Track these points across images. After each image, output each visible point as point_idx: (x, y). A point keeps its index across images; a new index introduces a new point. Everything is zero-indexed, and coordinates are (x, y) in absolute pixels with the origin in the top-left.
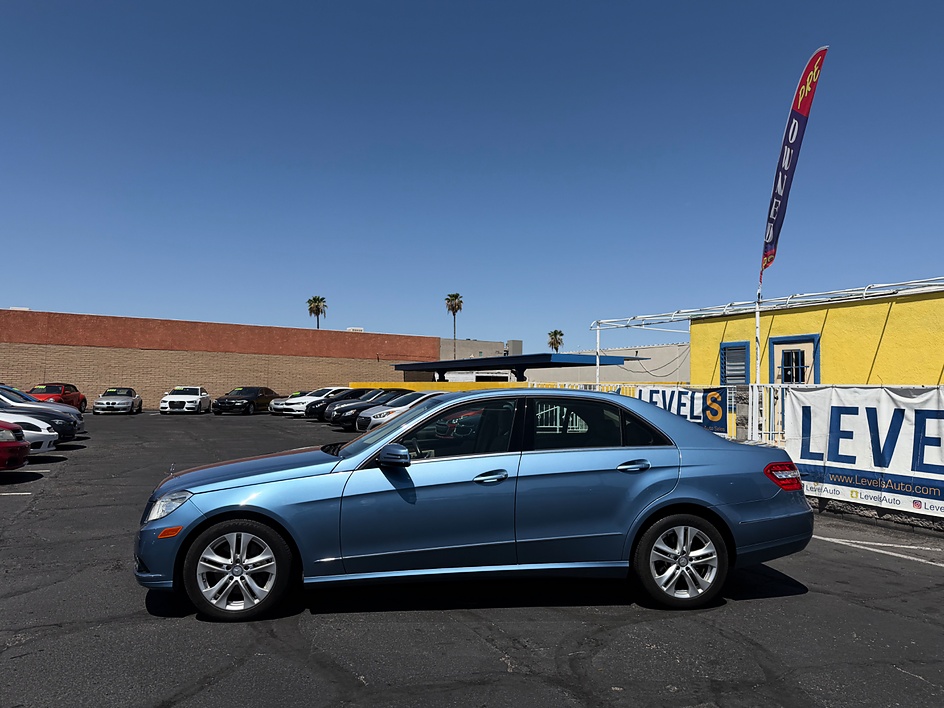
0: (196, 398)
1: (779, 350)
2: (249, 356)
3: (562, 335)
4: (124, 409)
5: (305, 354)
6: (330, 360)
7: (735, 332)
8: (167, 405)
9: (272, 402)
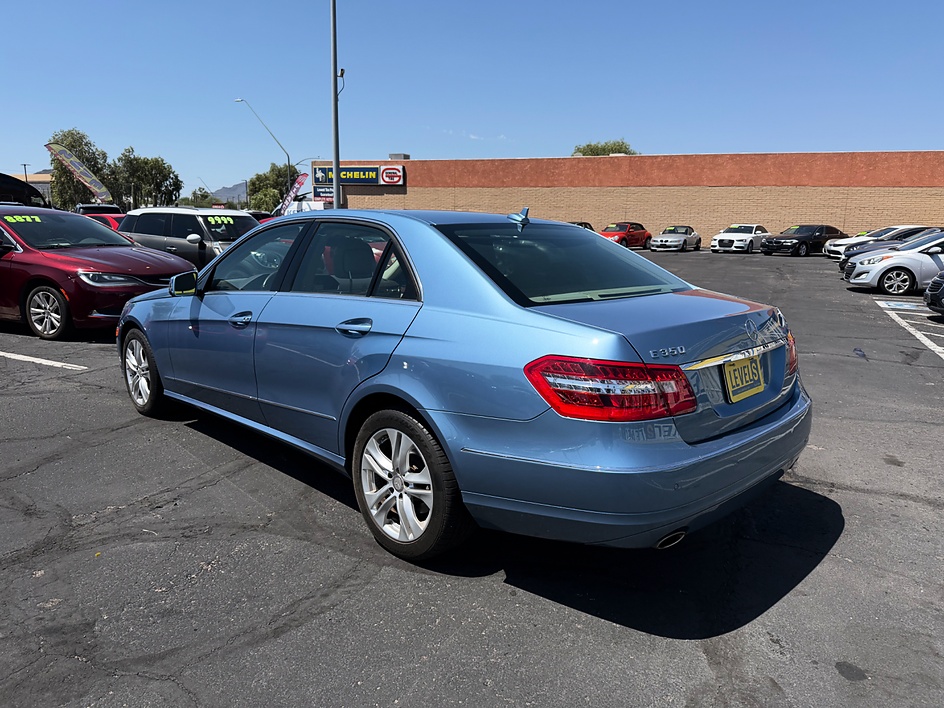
0: (748, 237)
2: (824, 189)
4: (675, 246)
5: (898, 184)
6: (934, 191)
8: (716, 243)
9: (827, 244)
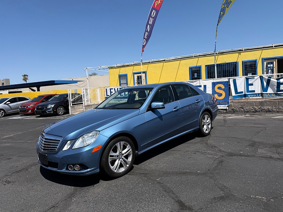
1: (136, 76)
3: (27, 76)
7: (123, 71)
